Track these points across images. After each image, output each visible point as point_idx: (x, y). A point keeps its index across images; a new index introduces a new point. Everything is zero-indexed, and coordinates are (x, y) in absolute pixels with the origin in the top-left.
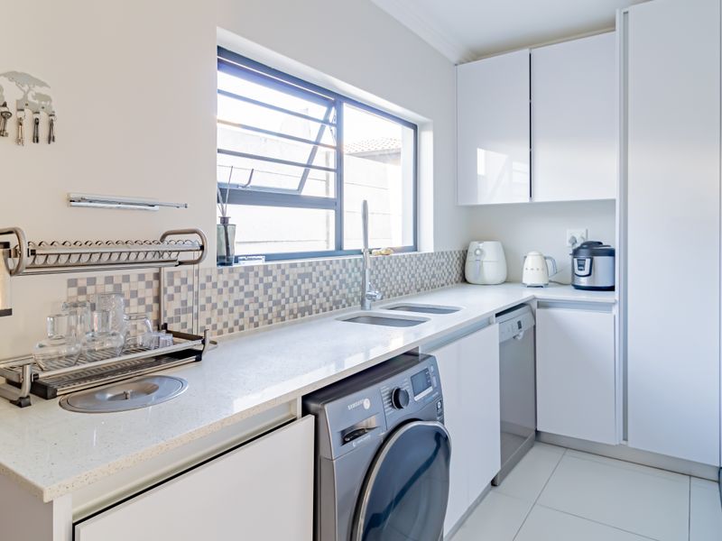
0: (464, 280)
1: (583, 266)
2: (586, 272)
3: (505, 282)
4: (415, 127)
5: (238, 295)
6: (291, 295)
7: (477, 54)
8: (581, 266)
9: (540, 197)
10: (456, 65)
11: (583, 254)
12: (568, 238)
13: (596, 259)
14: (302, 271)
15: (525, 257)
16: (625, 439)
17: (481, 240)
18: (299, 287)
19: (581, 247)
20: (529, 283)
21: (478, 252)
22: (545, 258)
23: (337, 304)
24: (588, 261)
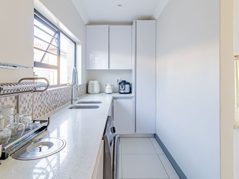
0: (87, 92)
1: (123, 87)
2: (123, 89)
3: (99, 93)
4: (75, 43)
5: (40, 103)
6: (53, 102)
7: (91, 23)
8: (122, 87)
9: (111, 68)
10: (86, 25)
11: (122, 84)
12: (116, 79)
13: (126, 85)
14: (55, 92)
15: (106, 85)
16: (135, 132)
17: (93, 80)
18: (55, 98)
19: (121, 82)
20: (107, 93)
21: (93, 84)
22: (112, 85)
23: (63, 103)
24: (124, 86)
